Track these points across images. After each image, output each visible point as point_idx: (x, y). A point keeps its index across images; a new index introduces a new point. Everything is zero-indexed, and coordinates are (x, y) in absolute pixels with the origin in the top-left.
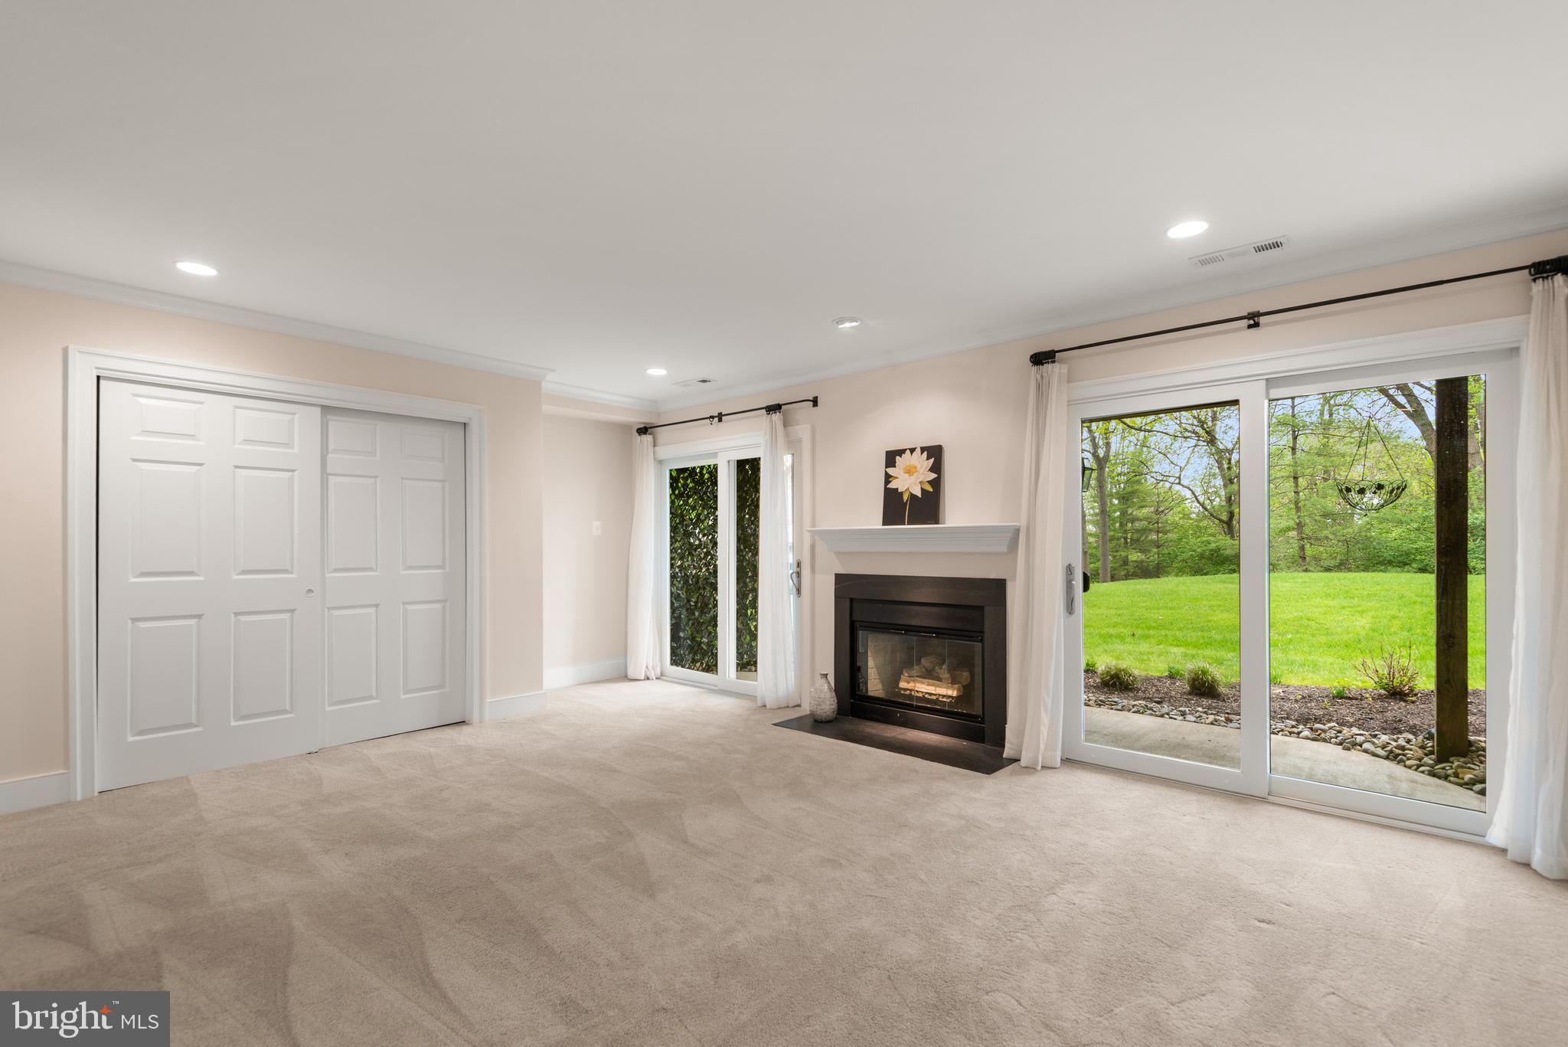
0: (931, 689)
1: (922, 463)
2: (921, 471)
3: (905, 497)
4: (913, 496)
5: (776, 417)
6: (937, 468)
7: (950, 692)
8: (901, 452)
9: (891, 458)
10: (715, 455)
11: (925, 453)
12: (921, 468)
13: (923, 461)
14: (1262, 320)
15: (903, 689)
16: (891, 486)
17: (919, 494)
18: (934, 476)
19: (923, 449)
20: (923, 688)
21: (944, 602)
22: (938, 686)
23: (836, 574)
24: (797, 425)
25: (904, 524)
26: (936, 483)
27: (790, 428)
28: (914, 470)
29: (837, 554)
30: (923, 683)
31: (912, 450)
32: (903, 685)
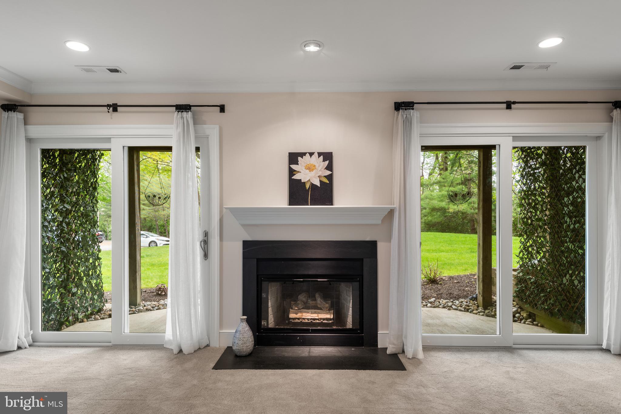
0: (315, 316)
1: (320, 164)
2: (320, 169)
3: (308, 186)
4: (313, 186)
5: (188, 115)
6: (330, 167)
7: (328, 316)
8: (302, 155)
9: (294, 158)
10: (108, 140)
11: (322, 157)
12: (319, 166)
13: (320, 162)
14: (513, 106)
15: (292, 319)
16: (295, 177)
17: (318, 184)
18: (328, 173)
19: (320, 154)
20: (308, 316)
21: (333, 257)
22: (319, 313)
23: (244, 241)
24: (205, 124)
25: (308, 205)
26: (330, 177)
27: (198, 126)
28: (314, 168)
29: (243, 226)
30: (308, 313)
31: (311, 154)
32: (292, 316)
